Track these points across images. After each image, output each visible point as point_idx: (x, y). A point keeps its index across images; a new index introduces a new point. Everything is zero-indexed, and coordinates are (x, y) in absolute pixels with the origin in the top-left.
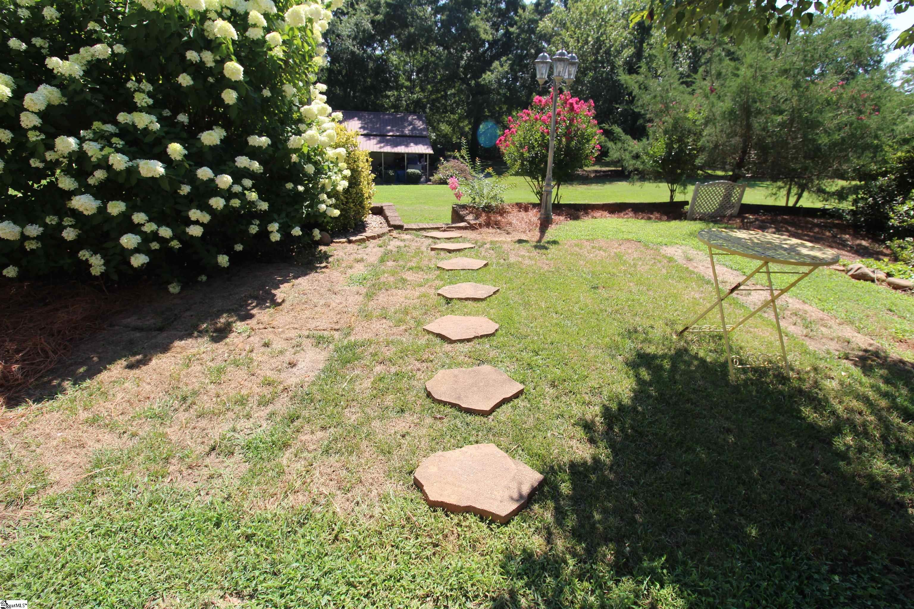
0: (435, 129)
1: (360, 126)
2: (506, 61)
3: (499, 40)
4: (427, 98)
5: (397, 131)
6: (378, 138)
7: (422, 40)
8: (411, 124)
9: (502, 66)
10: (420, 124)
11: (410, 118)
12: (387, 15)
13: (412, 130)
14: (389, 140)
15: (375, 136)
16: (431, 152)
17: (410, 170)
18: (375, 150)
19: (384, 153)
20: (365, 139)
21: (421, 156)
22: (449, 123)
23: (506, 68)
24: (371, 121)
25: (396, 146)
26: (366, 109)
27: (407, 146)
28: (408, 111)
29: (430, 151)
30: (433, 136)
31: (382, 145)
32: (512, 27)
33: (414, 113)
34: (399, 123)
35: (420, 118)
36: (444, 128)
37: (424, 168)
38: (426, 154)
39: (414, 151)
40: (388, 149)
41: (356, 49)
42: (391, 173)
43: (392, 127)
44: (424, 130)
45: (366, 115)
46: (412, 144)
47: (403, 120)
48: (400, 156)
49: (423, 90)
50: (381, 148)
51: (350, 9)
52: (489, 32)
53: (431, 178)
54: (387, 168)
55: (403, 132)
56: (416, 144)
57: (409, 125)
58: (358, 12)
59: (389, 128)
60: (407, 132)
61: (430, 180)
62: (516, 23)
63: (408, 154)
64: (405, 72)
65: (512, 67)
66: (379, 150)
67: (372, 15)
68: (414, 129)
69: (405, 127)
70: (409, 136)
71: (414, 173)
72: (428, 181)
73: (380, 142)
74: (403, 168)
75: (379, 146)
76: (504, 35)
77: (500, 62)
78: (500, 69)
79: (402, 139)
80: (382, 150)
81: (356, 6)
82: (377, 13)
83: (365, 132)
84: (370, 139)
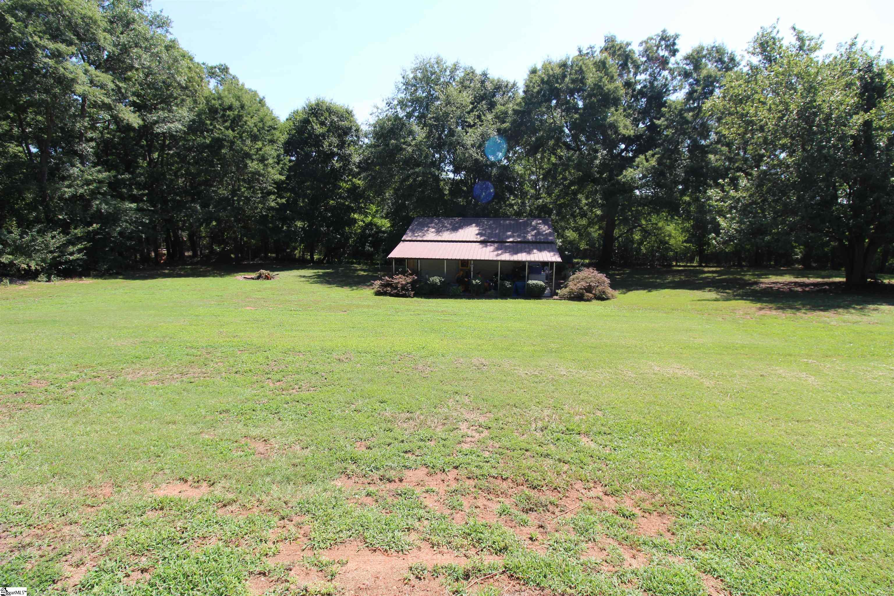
0: (561, 236)
1: (477, 232)
2: (653, 155)
3: (641, 135)
4: (555, 203)
5: (519, 236)
6: (496, 245)
7: (551, 142)
8: (535, 228)
9: (647, 160)
10: (545, 229)
11: (534, 223)
12: (514, 122)
13: (535, 235)
14: (509, 246)
15: (493, 242)
16: (559, 260)
17: (530, 282)
18: (491, 259)
19: (502, 262)
20: (481, 246)
21: (544, 264)
22: (576, 229)
23: (653, 162)
24: (490, 227)
25: (516, 253)
26: (486, 215)
27: (529, 252)
28: (532, 216)
29: (557, 258)
30: (559, 242)
31: (500, 252)
32: (659, 119)
33: (539, 217)
34: (521, 228)
35: (545, 223)
36: (571, 234)
37: (548, 278)
38: (552, 263)
39: (537, 259)
40: (506, 257)
41: (479, 157)
42: (508, 284)
43: (513, 233)
44: (550, 234)
45: (485, 221)
46: (535, 251)
47: (526, 224)
48: (521, 265)
49: (549, 194)
50: (498, 255)
51: (477, 120)
52: (630, 128)
53: (559, 291)
54: (502, 279)
55: (525, 237)
56: (540, 250)
57: (533, 230)
58: (485, 123)
59: (509, 233)
60: (529, 237)
61: (557, 294)
62: (663, 115)
63: (530, 262)
64: (530, 181)
65: (660, 162)
66: (495, 259)
67: (498, 124)
68: (539, 233)
69: (528, 232)
70: (533, 242)
71: (536, 286)
72: (553, 294)
73: (497, 249)
74: (523, 279)
75: (496, 253)
76: (649, 128)
77: (646, 156)
78: (646, 164)
79: (523, 245)
80: (499, 258)
81: (483, 117)
82: (504, 122)
83: (482, 238)
84: (486, 246)
